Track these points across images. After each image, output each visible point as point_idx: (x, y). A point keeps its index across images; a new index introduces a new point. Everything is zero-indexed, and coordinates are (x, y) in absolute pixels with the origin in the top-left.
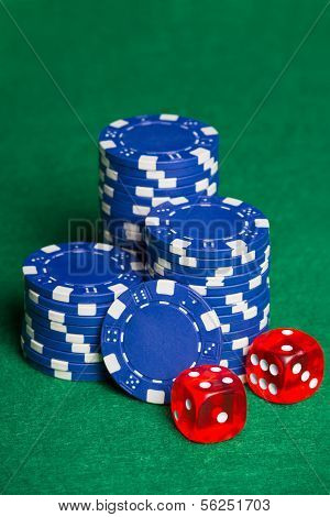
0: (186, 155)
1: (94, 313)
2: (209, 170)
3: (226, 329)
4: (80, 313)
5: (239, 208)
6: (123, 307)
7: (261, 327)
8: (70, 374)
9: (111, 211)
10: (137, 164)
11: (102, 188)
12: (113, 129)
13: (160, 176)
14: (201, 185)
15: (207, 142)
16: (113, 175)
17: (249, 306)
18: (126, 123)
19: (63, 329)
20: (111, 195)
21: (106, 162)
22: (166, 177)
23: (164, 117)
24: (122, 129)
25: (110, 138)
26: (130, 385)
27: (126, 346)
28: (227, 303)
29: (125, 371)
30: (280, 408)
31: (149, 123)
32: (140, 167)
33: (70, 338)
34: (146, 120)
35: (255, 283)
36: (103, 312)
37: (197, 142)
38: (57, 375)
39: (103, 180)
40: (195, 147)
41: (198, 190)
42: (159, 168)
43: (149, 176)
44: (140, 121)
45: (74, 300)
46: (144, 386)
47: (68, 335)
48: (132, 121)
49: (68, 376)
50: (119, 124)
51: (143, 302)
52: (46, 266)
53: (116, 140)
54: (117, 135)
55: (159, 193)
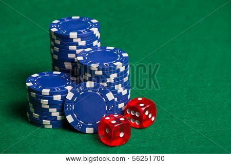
0: (88, 31)
1: (60, 99)
2: (98, 37)
3: (116, 99)
4: (54, 99)
5: (114, 50)
6: (73, 94)
7: (129, 98)
8: (51, 126)
9: (58, 58)
10: (69, 36)
11: (53, 48)
12: (54, 24)
13: (79, 40)
14: (95, 43)
15: (95, 25)
16: (58, 42)
17: (124, 90)
18: (59, 21)
19: (48, 107)
20: (58, 51)
21: (54, 37)
22: (81, 41)
23: (73, 18)
24: (58, 23)
25: (54, 27)
26: (78, 127)
27: (76, 111)
28: (116, 88)
29: (76, 122)
30: (141, 130)
31: (68, 20)
32: (70, 37)
33: (50, 110)
34: (67, 19)
35: (126, 79)
36: (64, 98)
37: (91, 25)
38: (45, 127)
39: (53, 45)
40: (91, 28)
41: (94, 45)
42: (78, 37)
43: (74, 41)
44: (64, 20)
45: (52, 94)
46: (84, 127)
47: (50, 109)
48: (61, 20)
49: (51, 127)
50: (56, 22)
51: (81, 91)
52: (35, 82)
53: (57, 28)
54: (57, 26)
55: (79, 48)
